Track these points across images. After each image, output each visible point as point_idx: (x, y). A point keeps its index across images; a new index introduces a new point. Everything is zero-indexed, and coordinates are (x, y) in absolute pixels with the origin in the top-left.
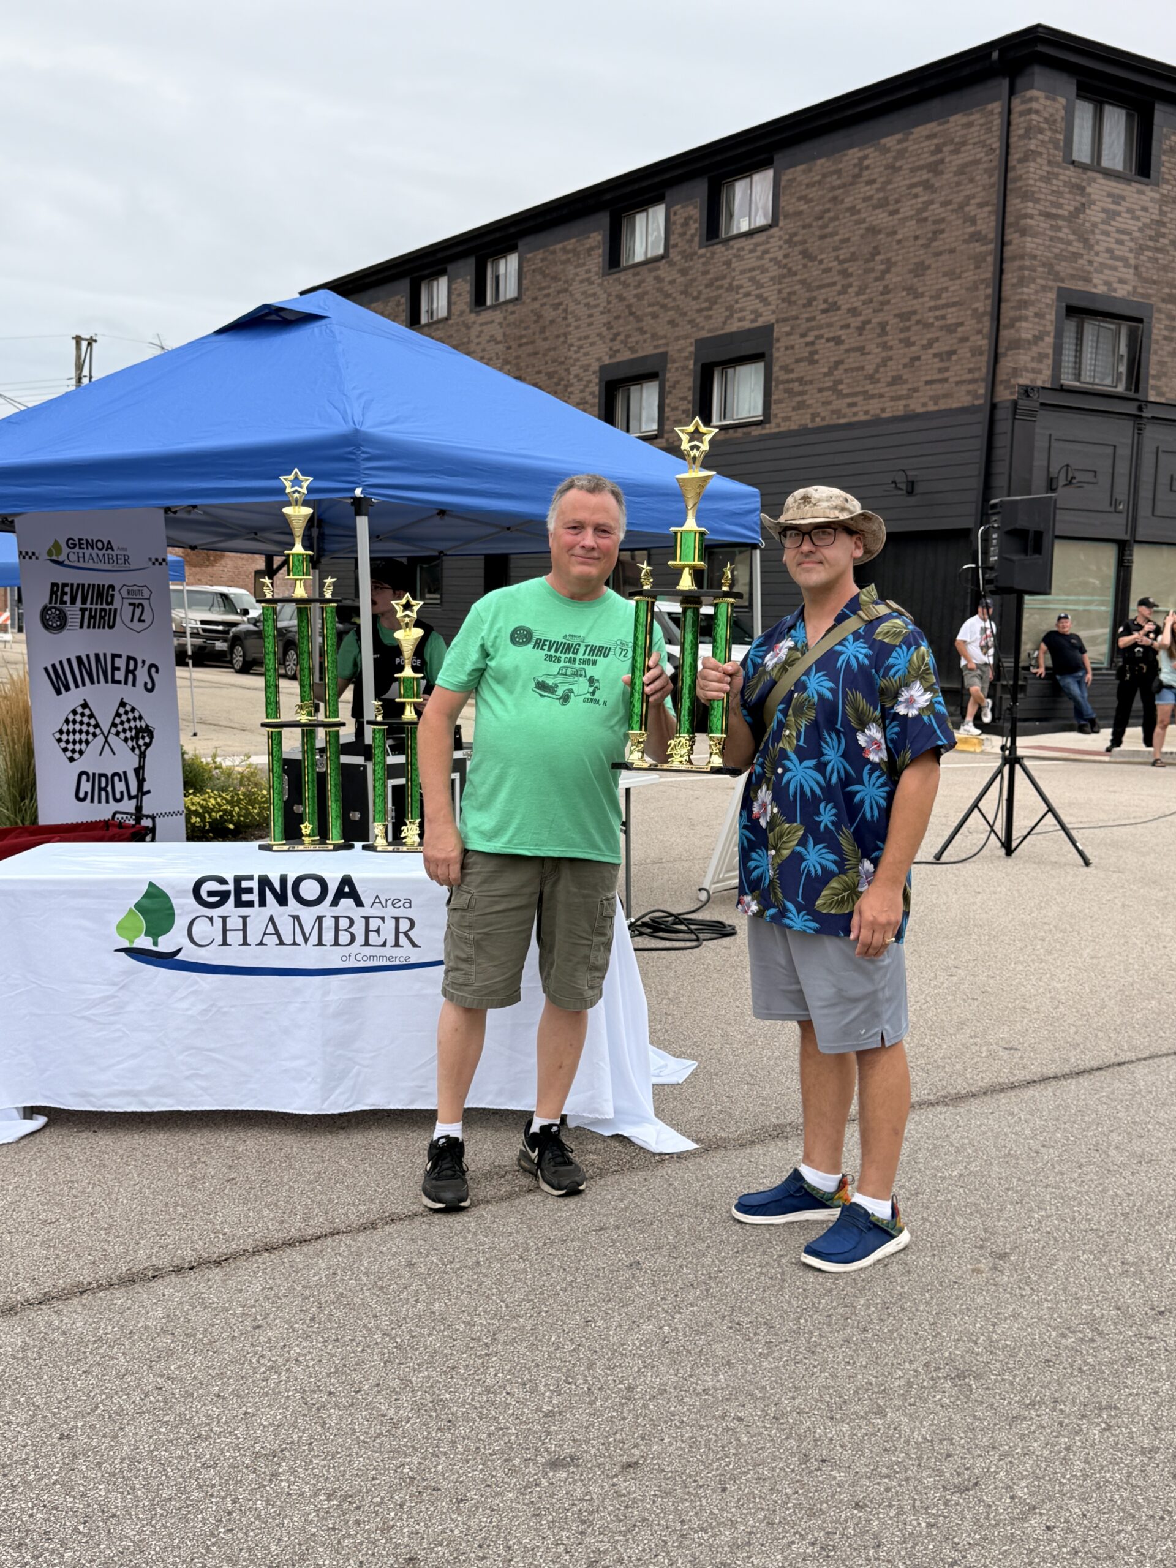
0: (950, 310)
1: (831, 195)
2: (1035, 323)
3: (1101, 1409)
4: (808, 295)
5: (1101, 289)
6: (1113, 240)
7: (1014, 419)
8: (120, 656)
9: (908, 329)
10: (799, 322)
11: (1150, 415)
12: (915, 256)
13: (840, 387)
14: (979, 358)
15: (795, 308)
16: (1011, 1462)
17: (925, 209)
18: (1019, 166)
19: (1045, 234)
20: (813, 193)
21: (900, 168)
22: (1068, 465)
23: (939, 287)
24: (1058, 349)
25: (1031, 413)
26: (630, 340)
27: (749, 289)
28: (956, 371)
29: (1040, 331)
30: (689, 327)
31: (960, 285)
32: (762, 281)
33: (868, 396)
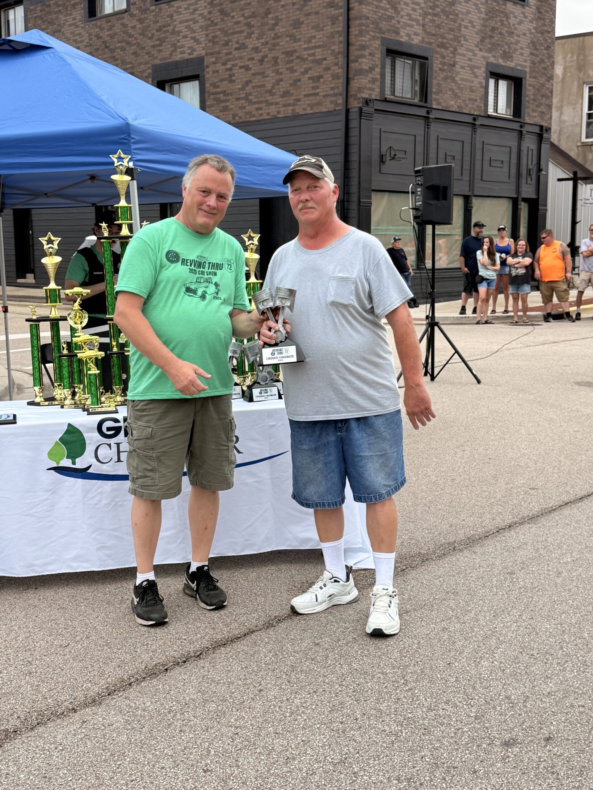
0: (317, 50)
2: (369, 59)
4: (225, 38)
5: (404, 39)
6: (410, 8)
7: (361, 119)
9: (292, 61)
10: (221, 55)
11: (433, 117)
12: (293, 15)
13: (250, 97)
14: (337, 80)
15: (217, 46)
19: (372, 4)
22: (390, 147)
23: (310, 35)
24: (382, 76)
25: (370, 116)
27: (186, 33)
28: (324, 88)
29: (372, 64)
30: (147, 57)
31: (323, 34)
32: (195, 28)
33: (268, 104)
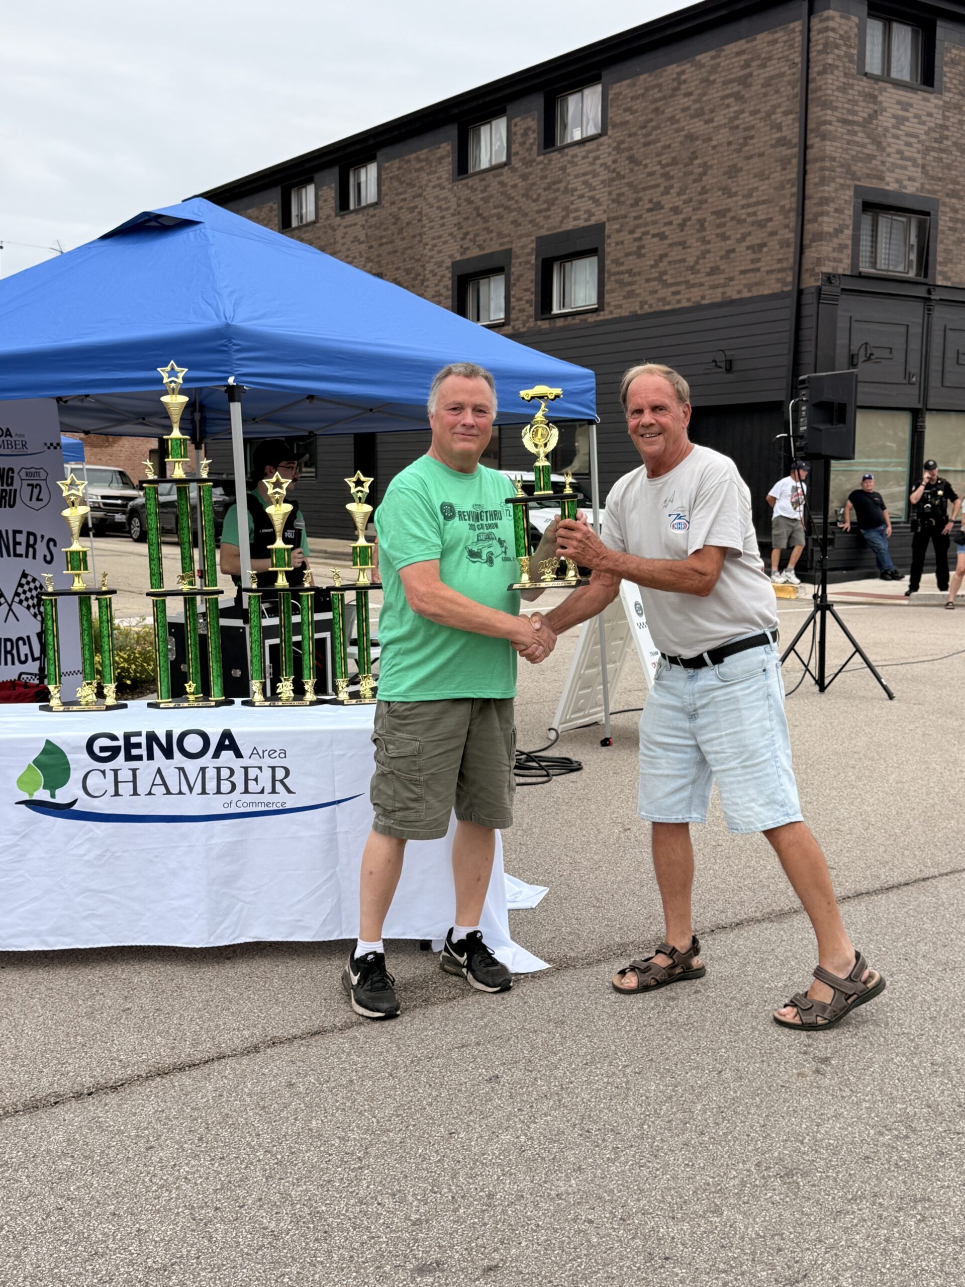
0: (760, 207)
1: (653, 106)
2: (834, 217)
3: (916, 1201)
4: (635, 195)
5: (893, 187)
6: (903, 143)
8: (20, 532)
9: (723, 225)
10: (627, 220)
11: (937, 298)
12: (729, 160)
13: (665, 277)
14: (786, 249)
15: (623, 207)
16: (836, 1254)
17: (736, 118)
18: (818, 78)
19: (841, 138)
20: (638, 105)
21: (714, 82)
22: (866, 343)
23: (750, 187)
24: (856, 240)
25: (835, 297)
26: (478, 239)
27: (583, 191)
28: (767, 262)
29: (840, 225)
30: (530, 226)
31: (769, 185)
32: (594, 184)
33: (689, 285)
